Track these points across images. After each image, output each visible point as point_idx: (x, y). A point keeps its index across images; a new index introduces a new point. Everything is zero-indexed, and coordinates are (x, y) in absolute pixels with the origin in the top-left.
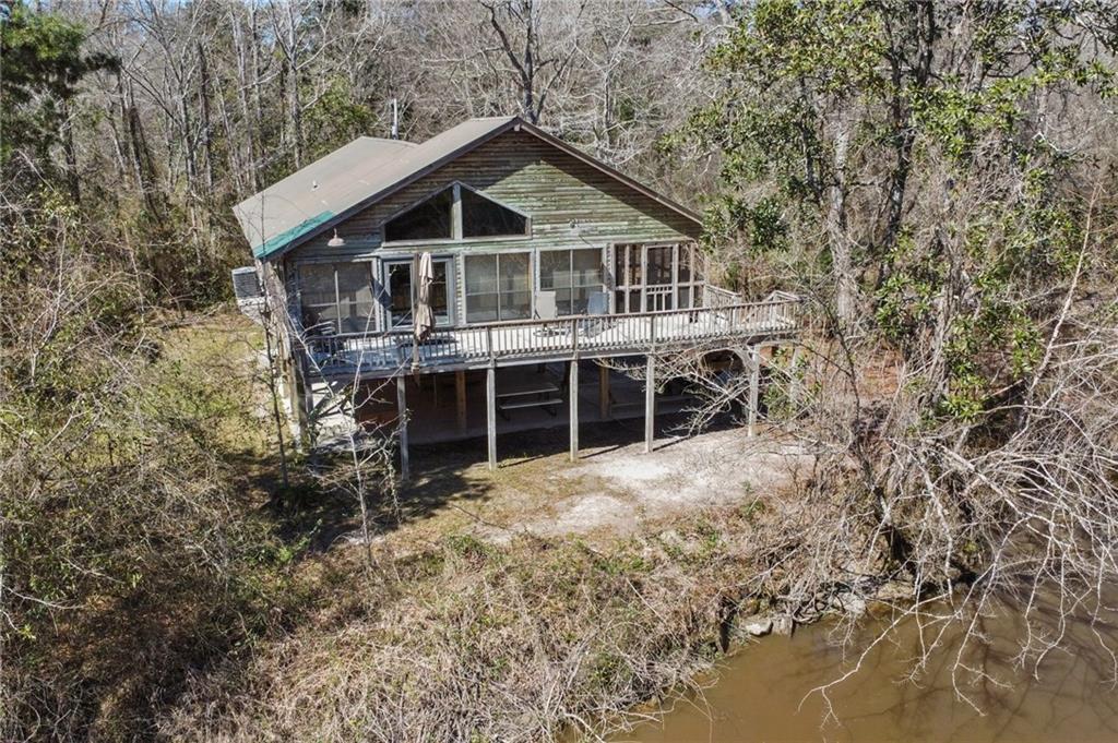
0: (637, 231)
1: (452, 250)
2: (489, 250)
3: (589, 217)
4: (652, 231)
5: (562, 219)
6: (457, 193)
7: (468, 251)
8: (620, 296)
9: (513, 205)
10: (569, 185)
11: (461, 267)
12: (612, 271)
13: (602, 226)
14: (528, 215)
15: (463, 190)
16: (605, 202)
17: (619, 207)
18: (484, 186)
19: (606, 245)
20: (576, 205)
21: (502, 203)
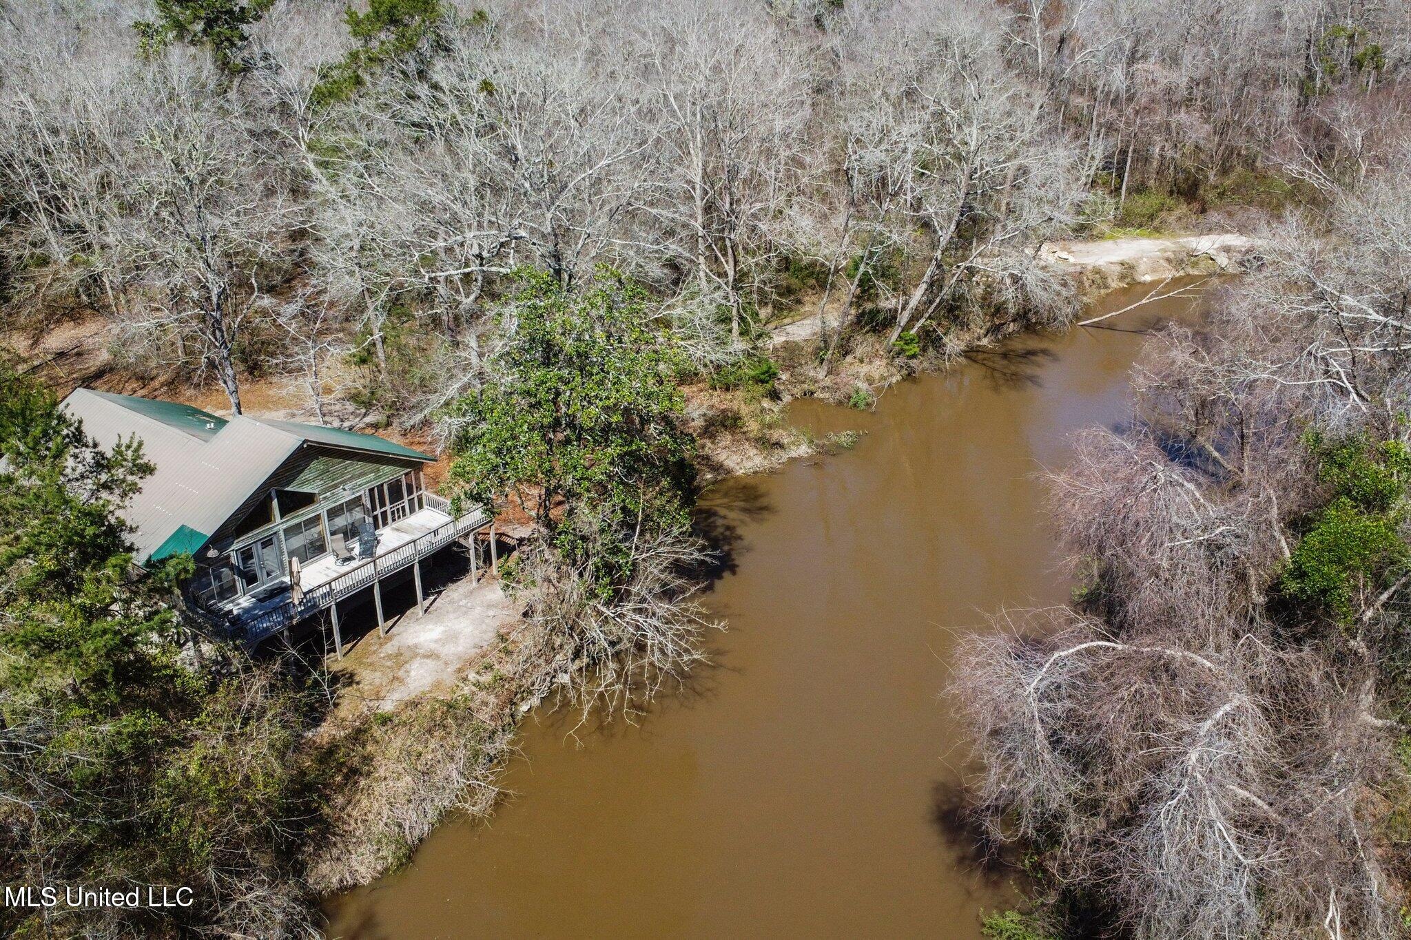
0: (380, 477)
1: (275, 530)
2: (296, 521)
3: (351, 479)
4: (389, 473)
5: (336, 486)
6: (273, 494)
7: (285, 526)
8: (375, 518)
9: (307, 489)
10: (338, 465)
11: (282, 536)
12: (369, 506)
13: (359, 481)
14: (316, 491)
15: (277, 491)
16: (359, 466)
17: (370, 466)
18: (288, 485)
19: (363, 492)
20: (342, 475)
21: (301, 490)
